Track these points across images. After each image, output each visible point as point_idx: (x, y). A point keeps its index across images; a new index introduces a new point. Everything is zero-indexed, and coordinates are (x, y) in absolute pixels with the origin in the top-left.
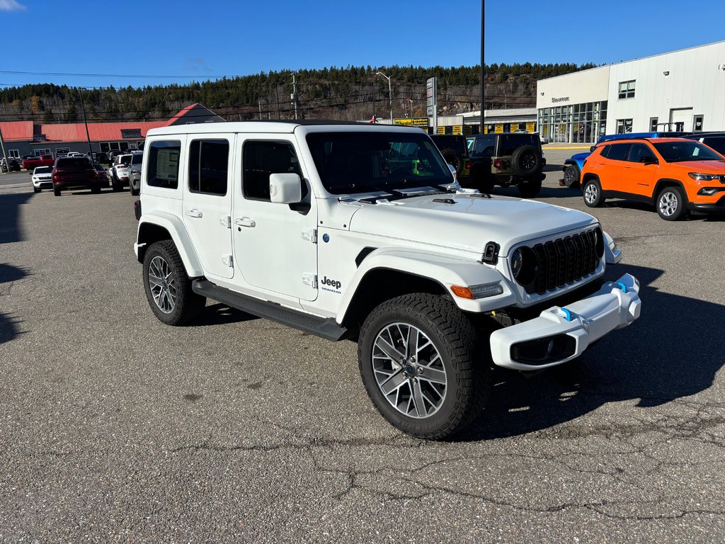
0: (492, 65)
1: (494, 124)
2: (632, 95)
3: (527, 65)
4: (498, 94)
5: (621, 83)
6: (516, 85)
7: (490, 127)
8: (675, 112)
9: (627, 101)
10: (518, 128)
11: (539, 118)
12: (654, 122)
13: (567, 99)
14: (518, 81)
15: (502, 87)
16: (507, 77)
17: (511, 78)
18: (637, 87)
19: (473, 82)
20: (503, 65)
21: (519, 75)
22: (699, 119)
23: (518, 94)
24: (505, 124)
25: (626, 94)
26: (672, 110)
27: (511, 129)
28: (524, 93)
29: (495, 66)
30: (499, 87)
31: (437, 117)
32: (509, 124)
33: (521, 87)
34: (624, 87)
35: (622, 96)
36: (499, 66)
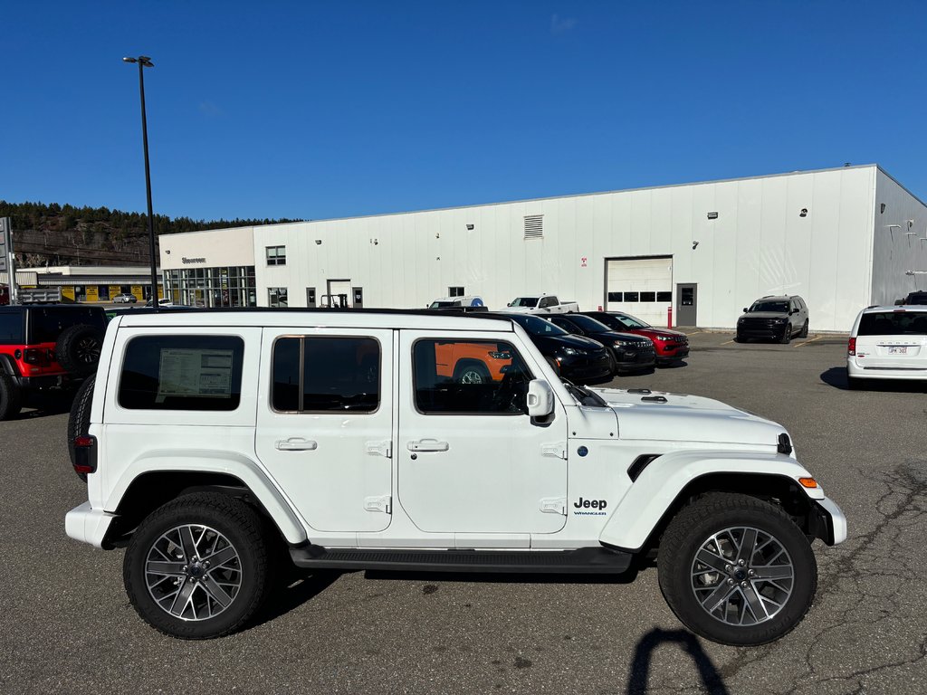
0: (51, 205)
1: (84, 286)
2: (282, 261)
3: (103, 210)
4: (64, 243)
5: (268, 248)
6: (90, 234)
7: (78, 289)
8: (331, 283)
9: (277, 269)
10: (120, 292)
11: (166, 281)
12: (311, 292)
13: (202, 260)
14: (93, 229)
15: (69, 235)
16: (76, 223)
17: (82, 226)
18: (287, 253)
19: (23, 225)
20: (67, 207)
21: (93, 222)
22: (358, 292)
23: (95, 246)
24: (100, 286)
25: (276, 260)
26: (329, 281)
27: (110, 292)
28: (104, 245)
29: (56, 206)
30: (65, 234)
31: (15, 272)
32: (107, 286)
33: (98, 238)
34: (272, 253)
35: (271, 262)
36: (62, 207)
